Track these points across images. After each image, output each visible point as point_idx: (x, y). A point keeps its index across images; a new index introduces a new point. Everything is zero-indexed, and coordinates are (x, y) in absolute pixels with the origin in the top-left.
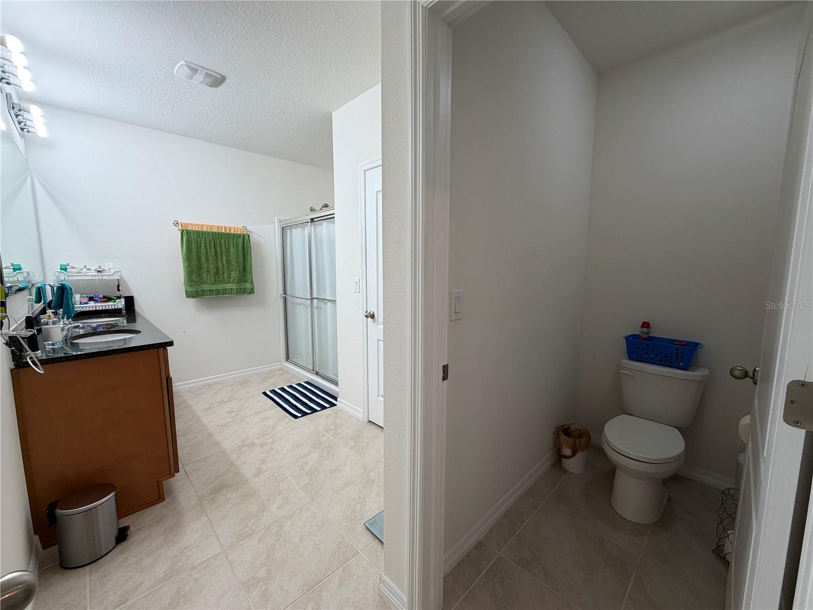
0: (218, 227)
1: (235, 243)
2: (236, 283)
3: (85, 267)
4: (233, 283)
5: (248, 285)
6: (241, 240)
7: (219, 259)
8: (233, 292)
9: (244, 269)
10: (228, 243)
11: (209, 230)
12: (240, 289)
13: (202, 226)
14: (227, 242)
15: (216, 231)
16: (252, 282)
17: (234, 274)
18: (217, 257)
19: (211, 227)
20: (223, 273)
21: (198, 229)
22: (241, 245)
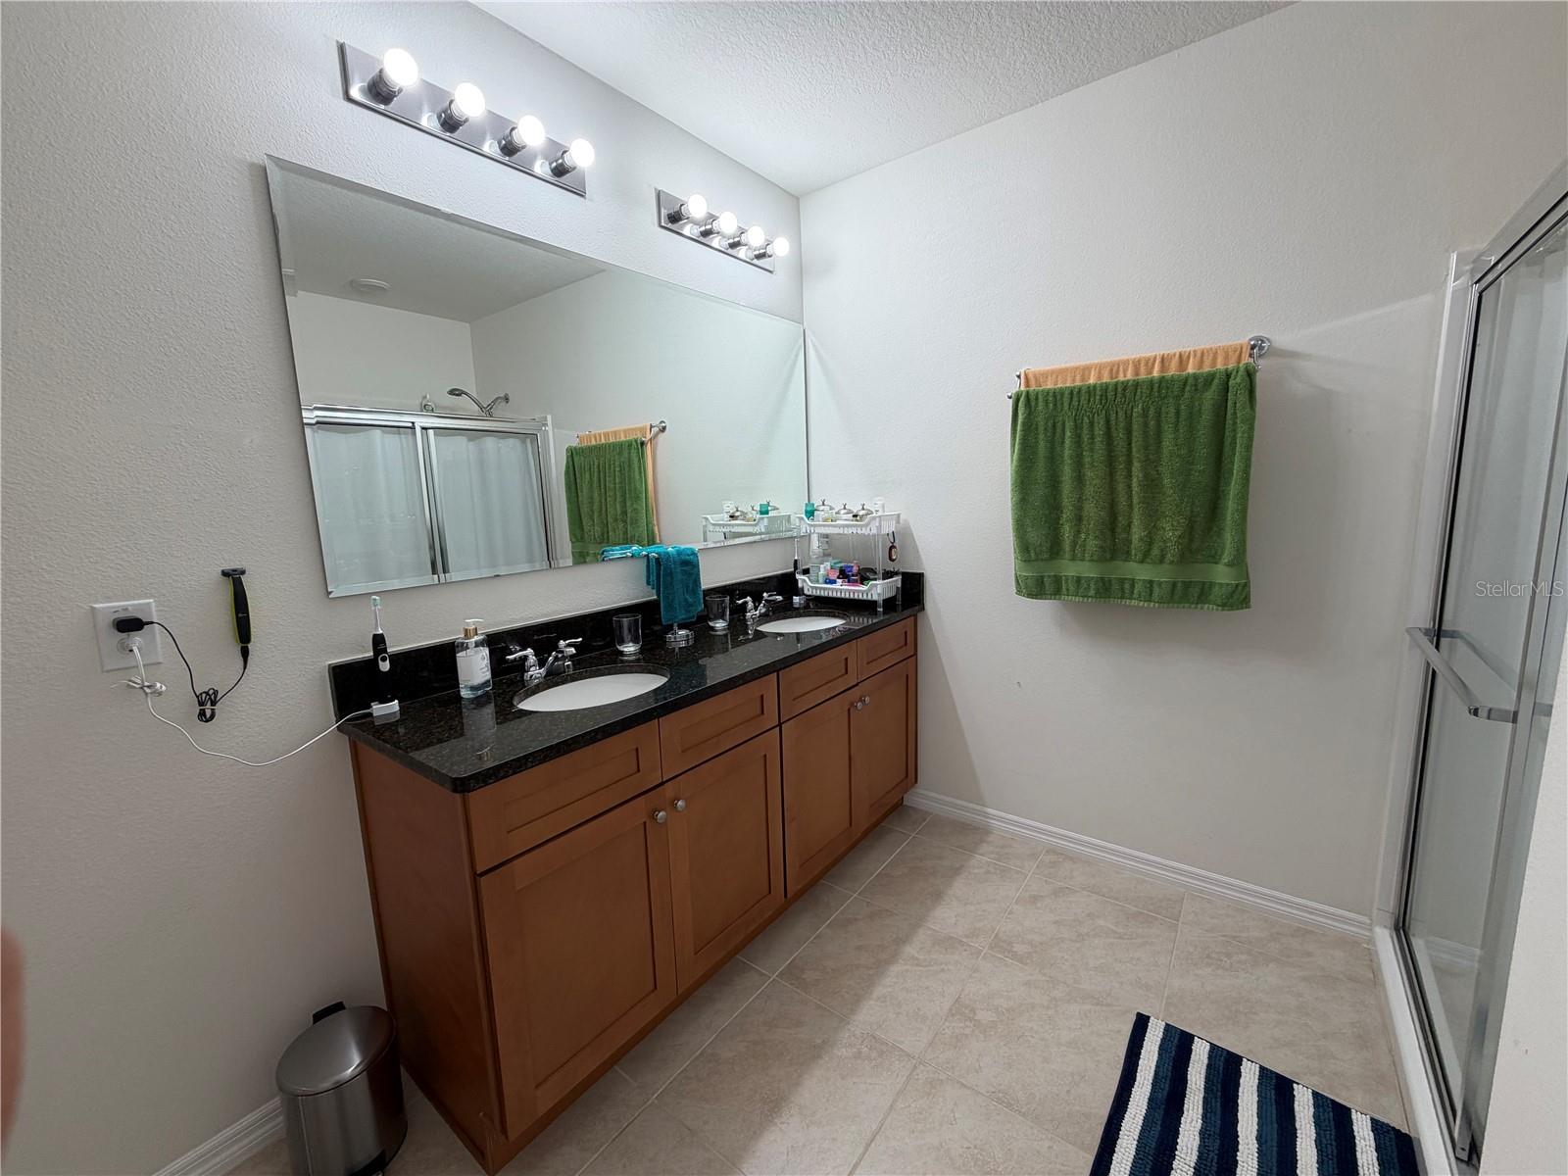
0: (1137, 364)
1: (1184, 415)
2: (1172, 562)
3: (845, 508)
4: (1162, 560)
5: (1222, 575)
6: (1210, 395)
7: (1120, 477)
8: (1156, 591)
9: (1214, 510)
10: (1159, 414)
11: (1106, 379)
12: (1187, 585)
13: (1086, 370)
14: (1151, 412)
15: (1130, 376)
16: (1239, 561)
17: (1170, 532)
18: (1112, 474)
19: (1114, 368)
20: (1129, 525)
21: (1074, 381)
22: (1206, 417)
